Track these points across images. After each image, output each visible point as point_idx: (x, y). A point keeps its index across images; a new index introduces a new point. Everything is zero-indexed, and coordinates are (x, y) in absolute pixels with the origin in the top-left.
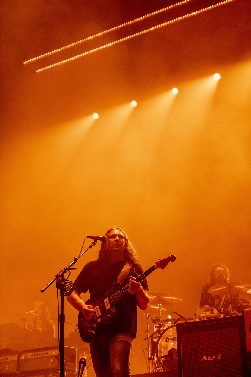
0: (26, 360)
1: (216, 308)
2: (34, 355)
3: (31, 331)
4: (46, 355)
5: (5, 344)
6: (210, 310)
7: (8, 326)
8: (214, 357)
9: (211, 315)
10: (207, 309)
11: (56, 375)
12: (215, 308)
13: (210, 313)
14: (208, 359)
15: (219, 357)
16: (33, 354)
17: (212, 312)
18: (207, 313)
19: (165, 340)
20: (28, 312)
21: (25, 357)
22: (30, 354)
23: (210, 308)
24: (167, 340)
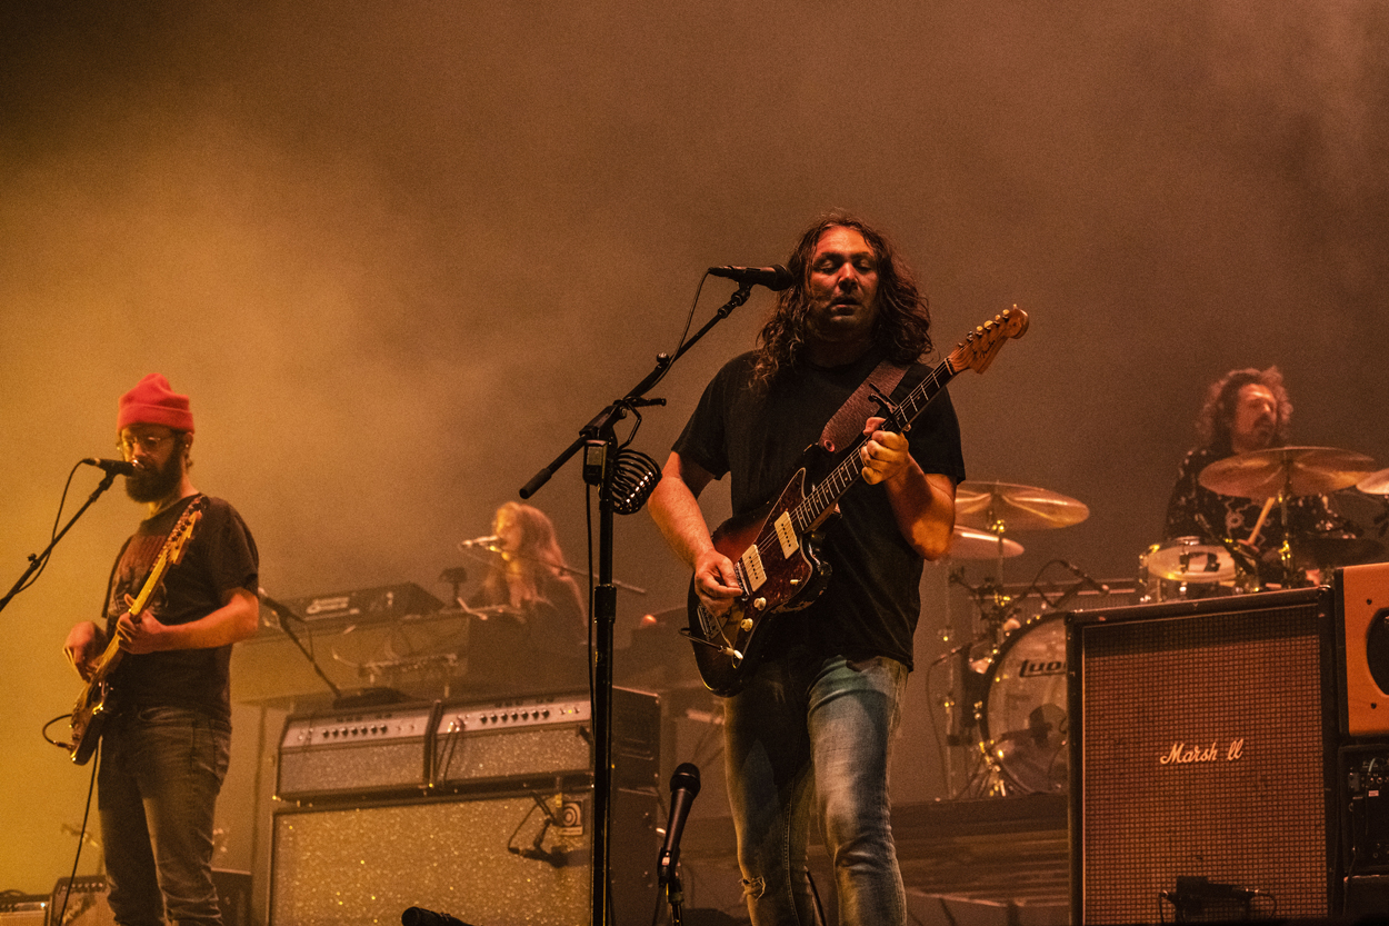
0: (461, 736)
1: (1229, 548)
2: (494, 719)
3: (484, 618)
4: (541, 720)
5: (380, 667)
6: (1205, 558)
7: (390, 595)
8: (1214, 752)
9: (1209, 577)
10: (1193, 550)
11: (577, 798)
12: (1223, 548)
13: (1203, 567)
14: (1190, 760)
15: (1235, 750)
16: (489, 714)
17: (1213, 564)
18: (1192, 566)
19: (1019, 669)
20: (468, 543)
21: (455, 726)
22: (478, 715)
23: (1206, 549)
24: (1027, 672)
